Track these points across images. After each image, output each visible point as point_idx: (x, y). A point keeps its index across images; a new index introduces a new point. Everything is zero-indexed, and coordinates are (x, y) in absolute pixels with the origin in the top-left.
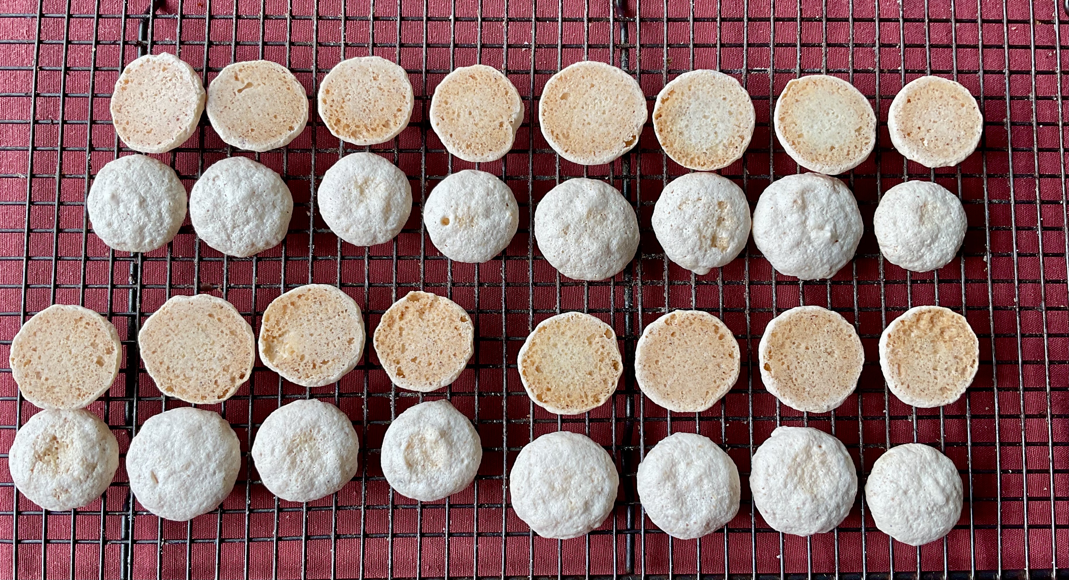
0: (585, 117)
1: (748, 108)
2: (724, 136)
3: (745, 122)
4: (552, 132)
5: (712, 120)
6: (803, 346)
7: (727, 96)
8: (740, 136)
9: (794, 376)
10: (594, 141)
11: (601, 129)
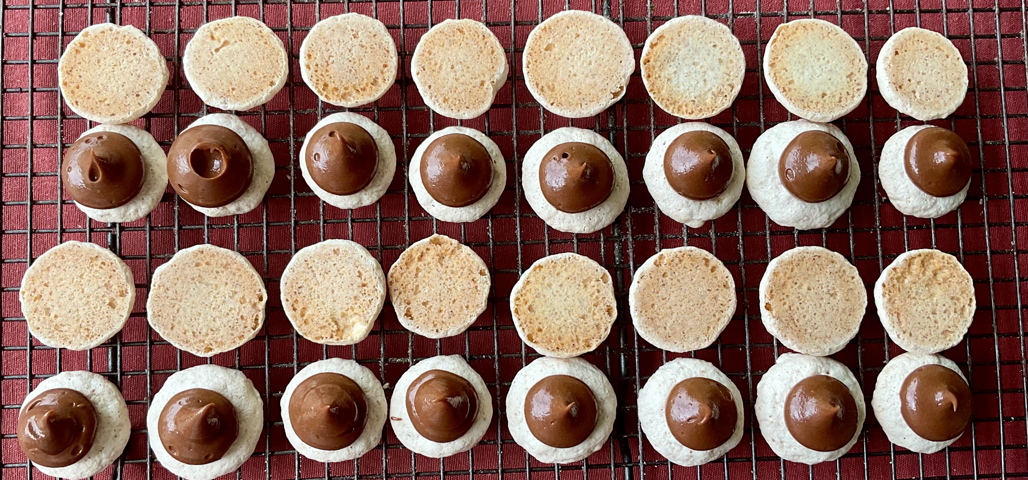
0: (571, 69)
1: (738, 57)
2: (713, 84)
3: (735, 70)
4: (537, 85)
5: (701, 67)
6: (805, 287)
7: (717, 43)
8: (729, 85)
9: (796, 317)
10: (580, 93)
11: (588, 80)
